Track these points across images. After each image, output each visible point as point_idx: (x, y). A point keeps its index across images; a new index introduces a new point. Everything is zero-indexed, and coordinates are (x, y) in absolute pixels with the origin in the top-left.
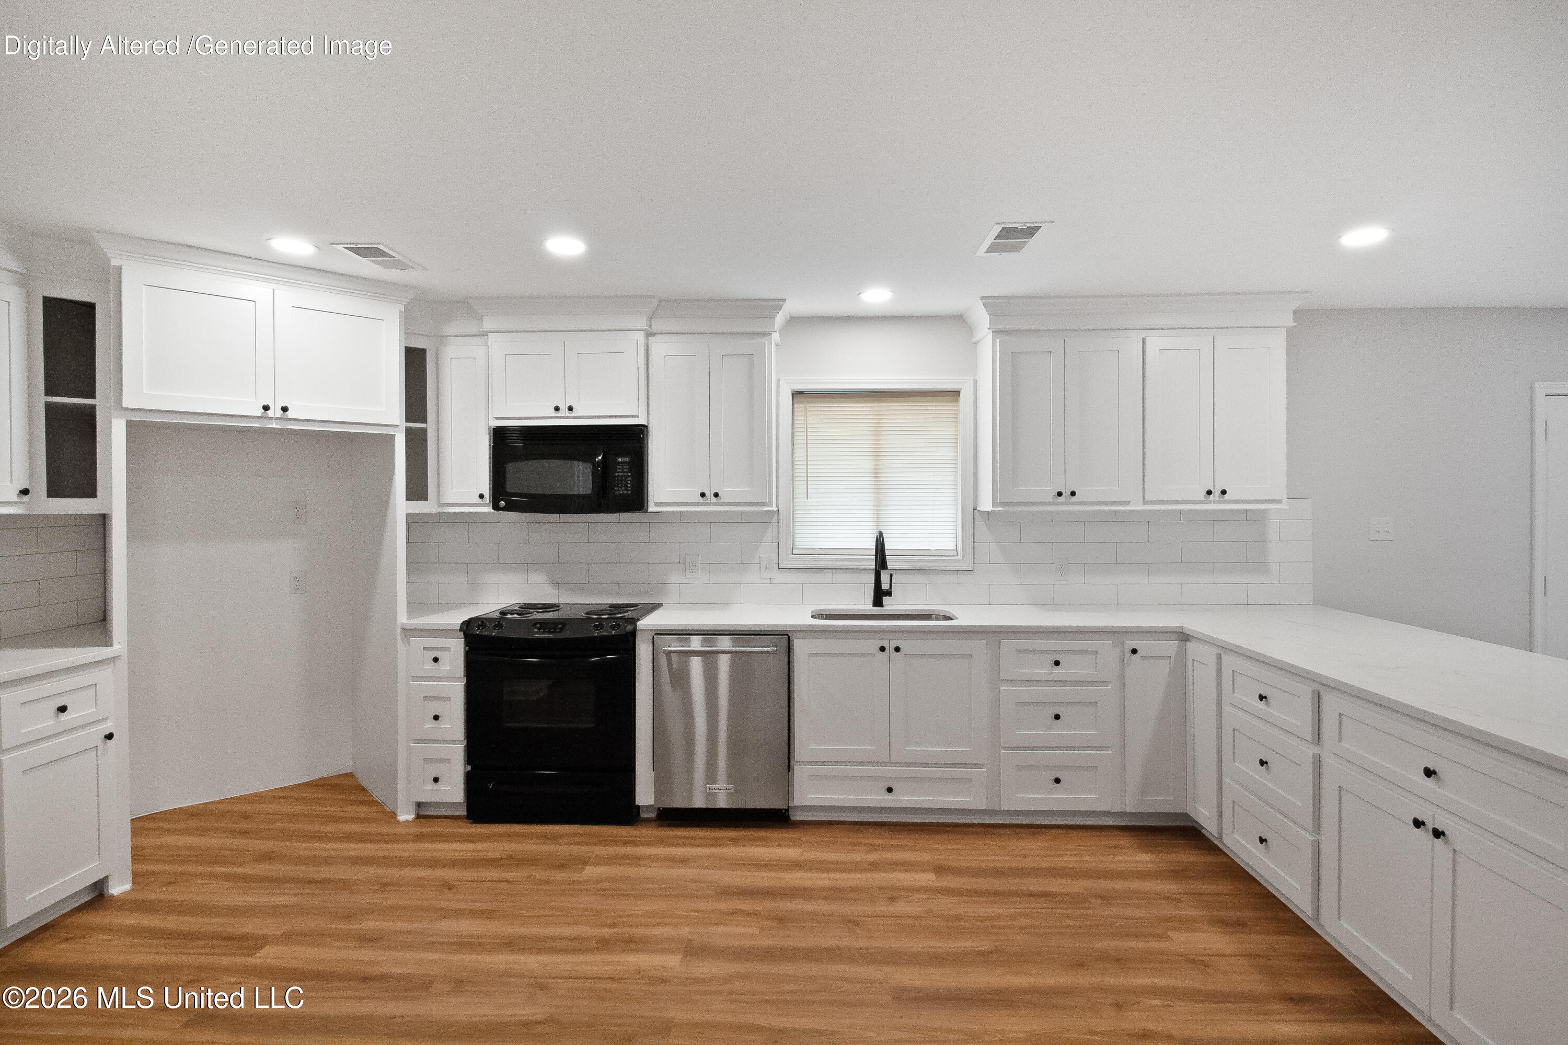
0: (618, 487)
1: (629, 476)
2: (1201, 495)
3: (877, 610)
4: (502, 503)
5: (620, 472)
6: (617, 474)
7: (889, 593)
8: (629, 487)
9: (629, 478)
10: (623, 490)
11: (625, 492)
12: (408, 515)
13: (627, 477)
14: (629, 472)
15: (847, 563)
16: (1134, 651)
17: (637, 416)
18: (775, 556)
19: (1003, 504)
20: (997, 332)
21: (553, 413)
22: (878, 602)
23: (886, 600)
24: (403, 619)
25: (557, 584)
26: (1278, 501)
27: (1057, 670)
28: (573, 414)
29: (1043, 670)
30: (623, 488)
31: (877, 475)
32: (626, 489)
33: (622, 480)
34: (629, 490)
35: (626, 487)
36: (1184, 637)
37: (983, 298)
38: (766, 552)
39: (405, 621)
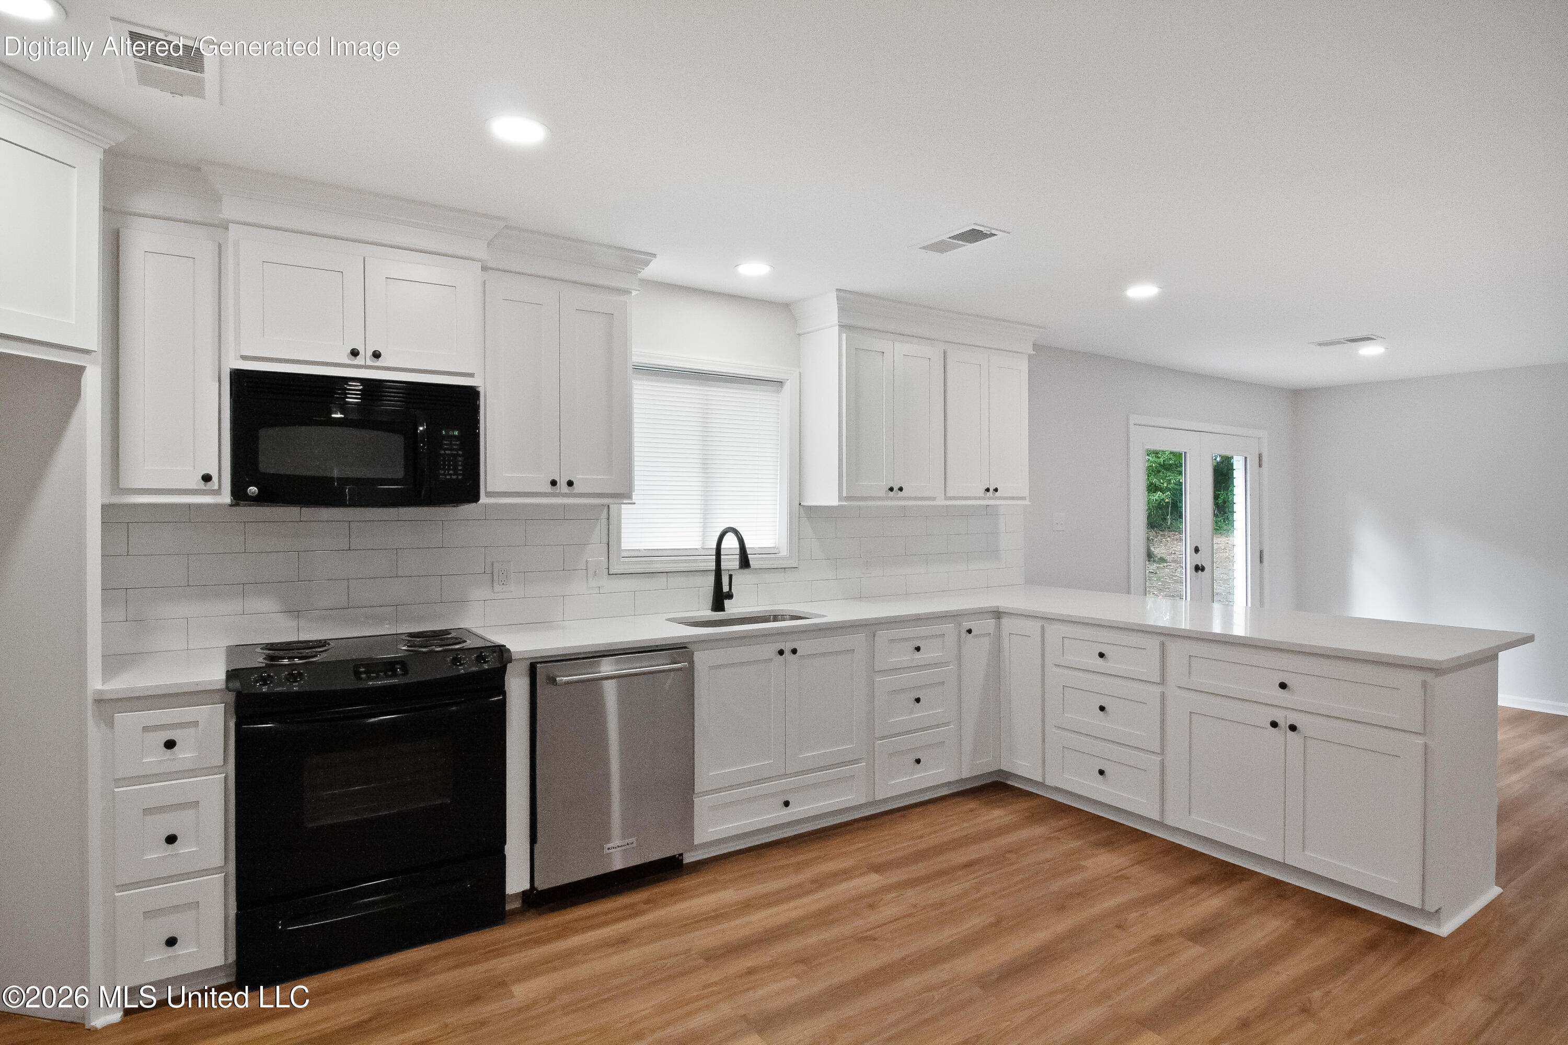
0: (444, 469)
1: (459, 455)
2: (981, 493)
3: (719, 615)
4: (253, 490)
5: (447, 449)
6: (442, 452)
7: (730, 596)
8: (460, 470)
9: (460, 459)
10: (451, 475)
11: (454, 477)
12: (104, 507)
13: (455, 456)
14: (460, 450)
15: (685, 565)
16: (970, 631)
17: (471, 375)
18: (603, 559)
19: (848, 498)
20: (843, 327)
21: (345, 359)
22: (718, 605)
23: (727, 603)
24: (96, 683)
25: (295, 613)
26: (1023, 498)
27: (918, 655)
28: (379, 363)
29: (906, 657)
30: (451, 472)
31: (705, 466)
32: (455, 474)
33: (449, 461)
34: (460, 474)
35: (455, 469)
36: (998, 614)
37: (837, 289)
38: (594, 555)
39: (99, 687)
